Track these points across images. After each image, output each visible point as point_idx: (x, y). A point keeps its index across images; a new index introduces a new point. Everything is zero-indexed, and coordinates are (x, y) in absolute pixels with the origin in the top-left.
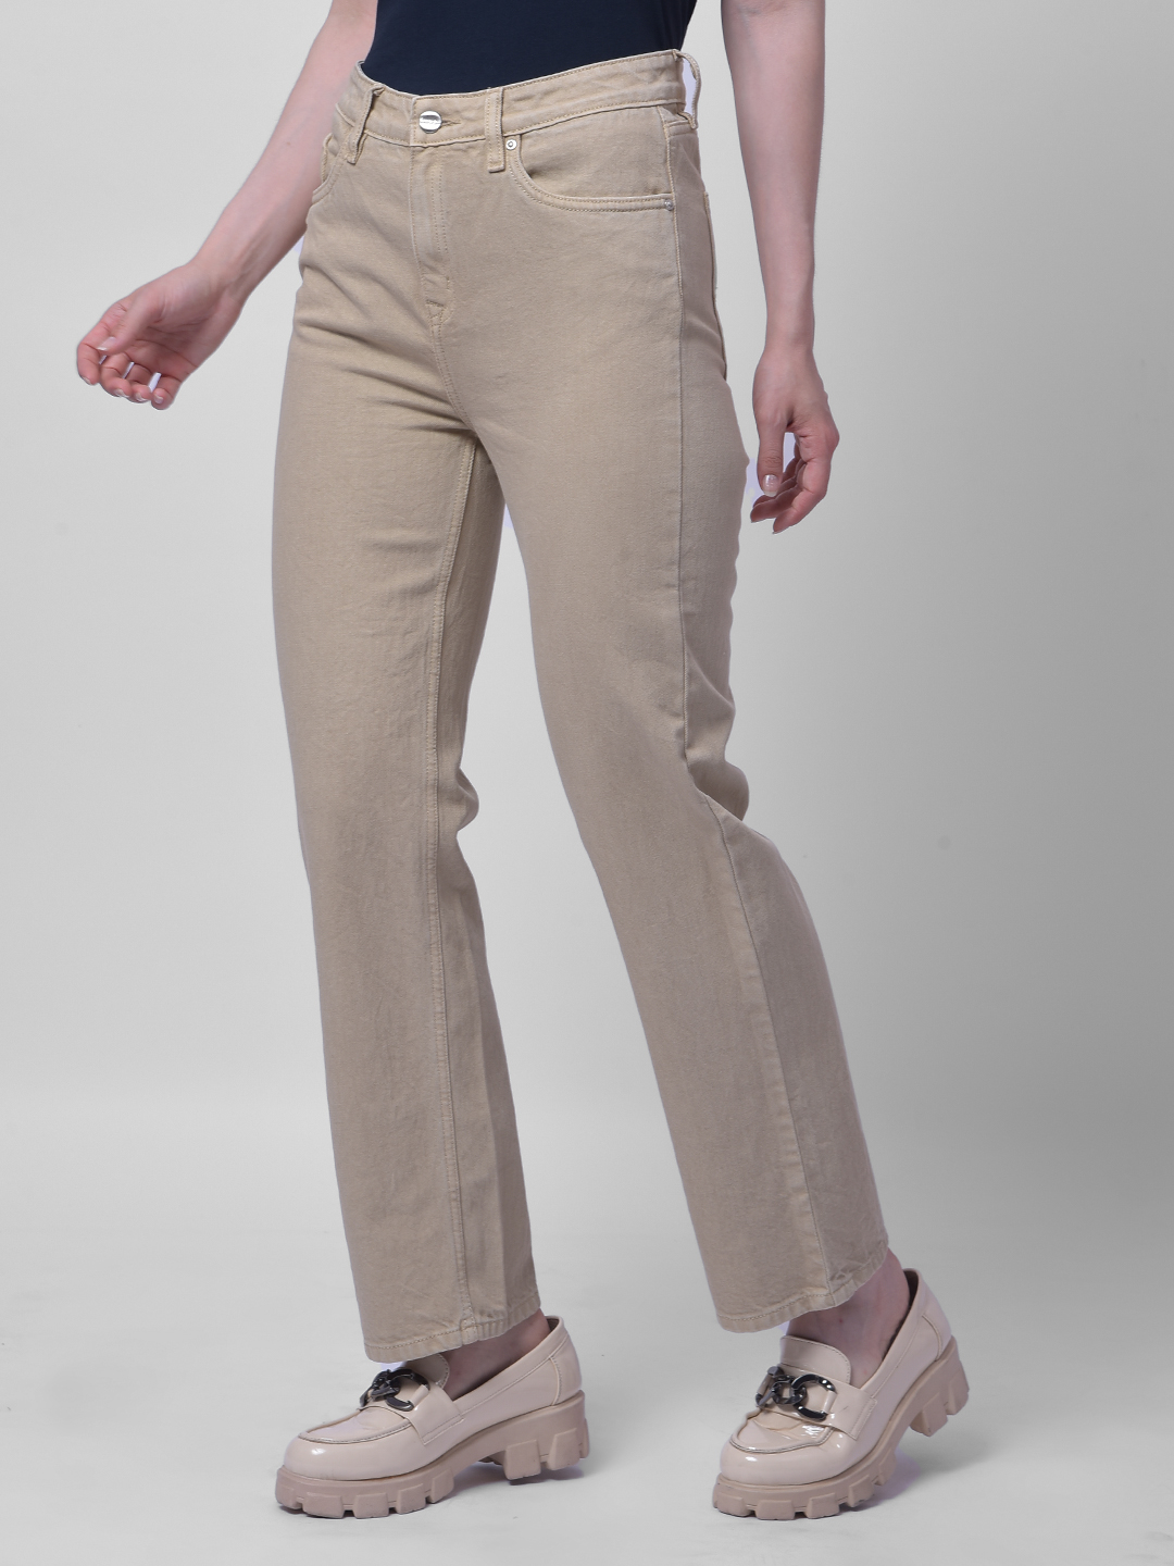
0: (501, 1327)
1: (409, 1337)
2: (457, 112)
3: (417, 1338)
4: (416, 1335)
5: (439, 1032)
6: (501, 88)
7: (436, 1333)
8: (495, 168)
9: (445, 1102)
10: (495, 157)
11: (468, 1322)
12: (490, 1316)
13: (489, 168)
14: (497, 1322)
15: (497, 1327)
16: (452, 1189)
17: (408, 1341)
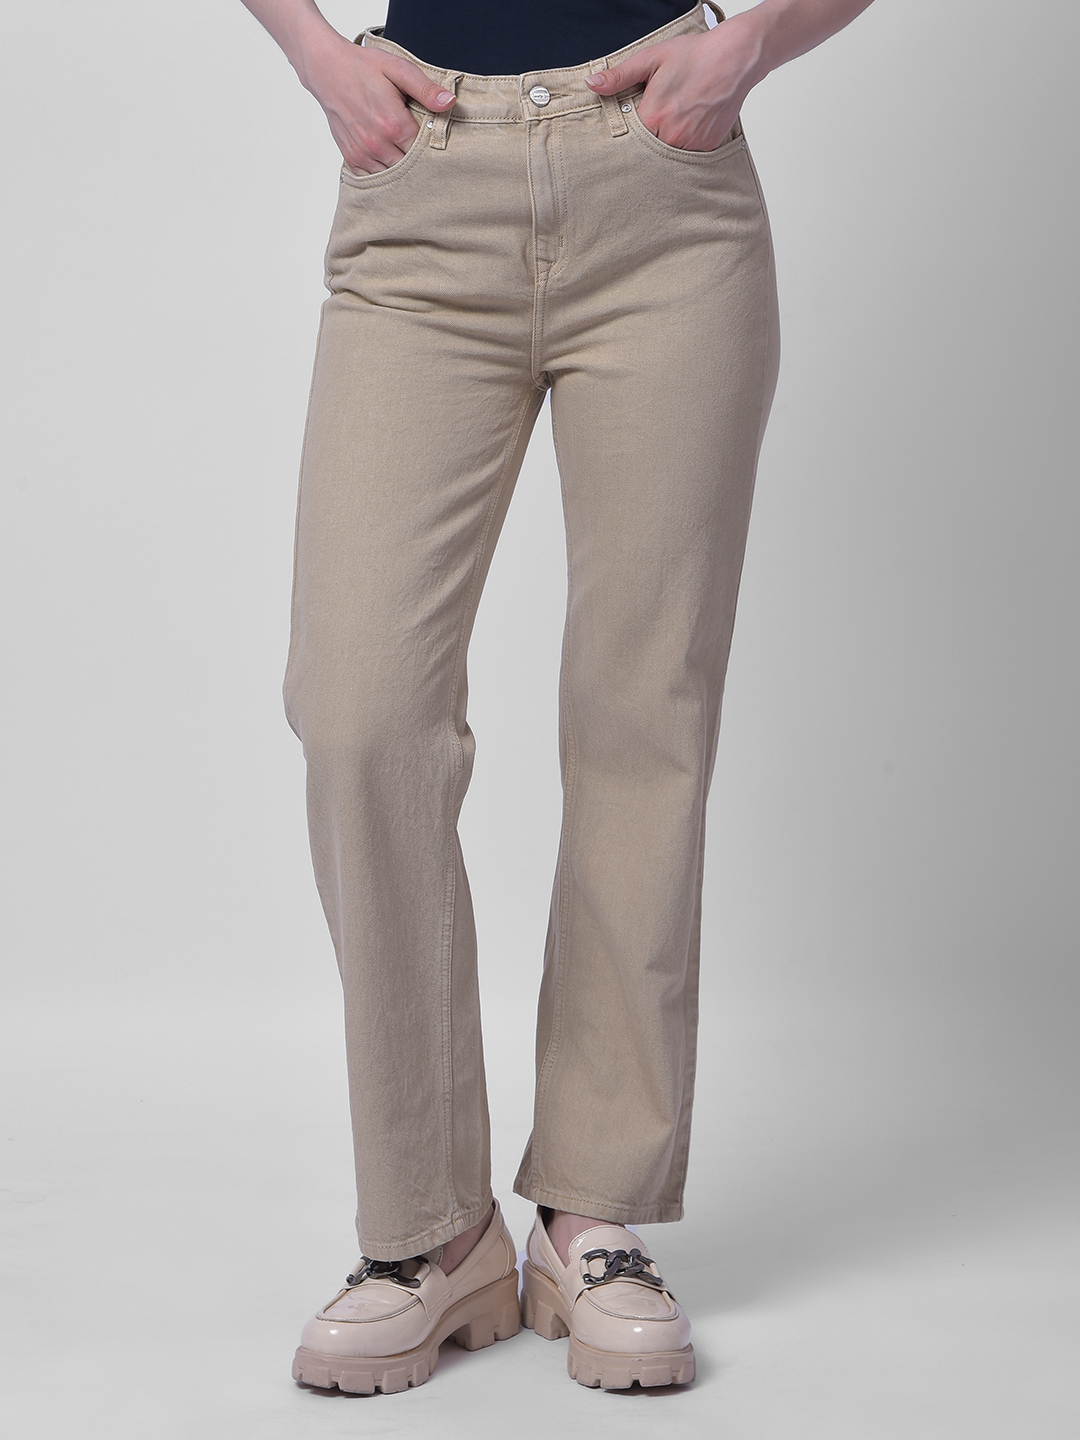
0: (477, 1217)
1: (418, 1233)
2: (565, 85)
3: (423, 1234)
4: (422, 1231)
5: (445, 943)
6: (604, 58)
7: (435, 1227)
8: (619, 132)
9: (445, 1009)
10: (617, 122)
11: (457, 1215)
12: (468, 1208)
13: (613, 134)
14: (474, 1213)
15: (474, 1217)
16: (447, 1090)
17: (417, 1237)
